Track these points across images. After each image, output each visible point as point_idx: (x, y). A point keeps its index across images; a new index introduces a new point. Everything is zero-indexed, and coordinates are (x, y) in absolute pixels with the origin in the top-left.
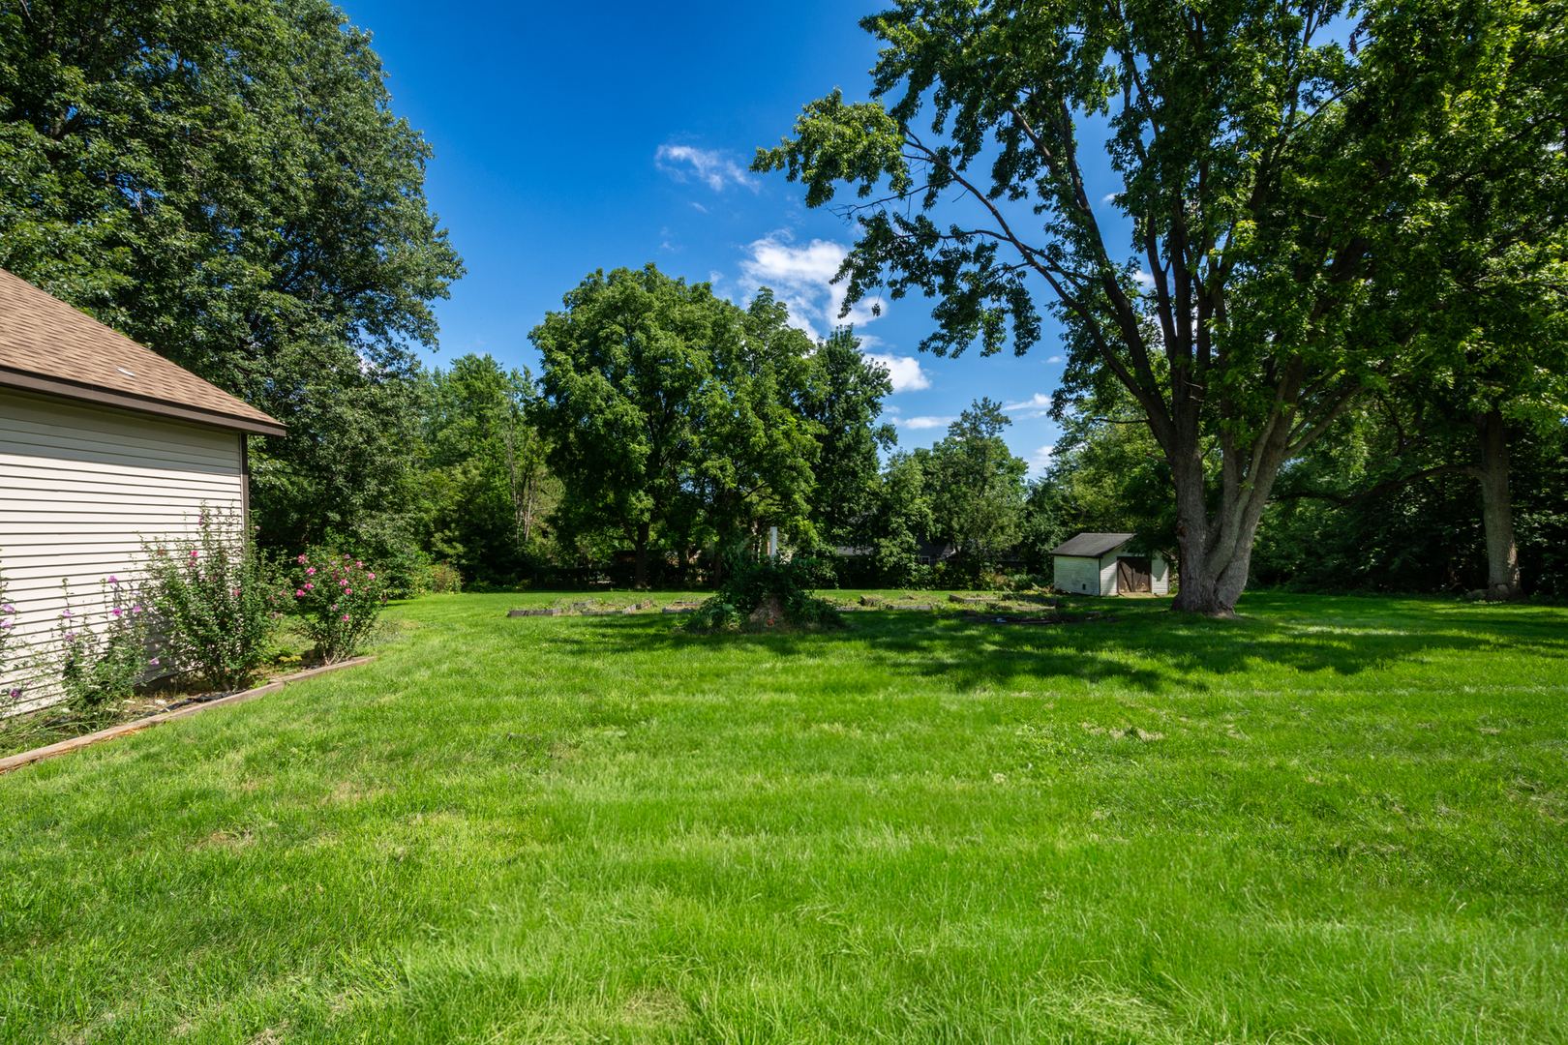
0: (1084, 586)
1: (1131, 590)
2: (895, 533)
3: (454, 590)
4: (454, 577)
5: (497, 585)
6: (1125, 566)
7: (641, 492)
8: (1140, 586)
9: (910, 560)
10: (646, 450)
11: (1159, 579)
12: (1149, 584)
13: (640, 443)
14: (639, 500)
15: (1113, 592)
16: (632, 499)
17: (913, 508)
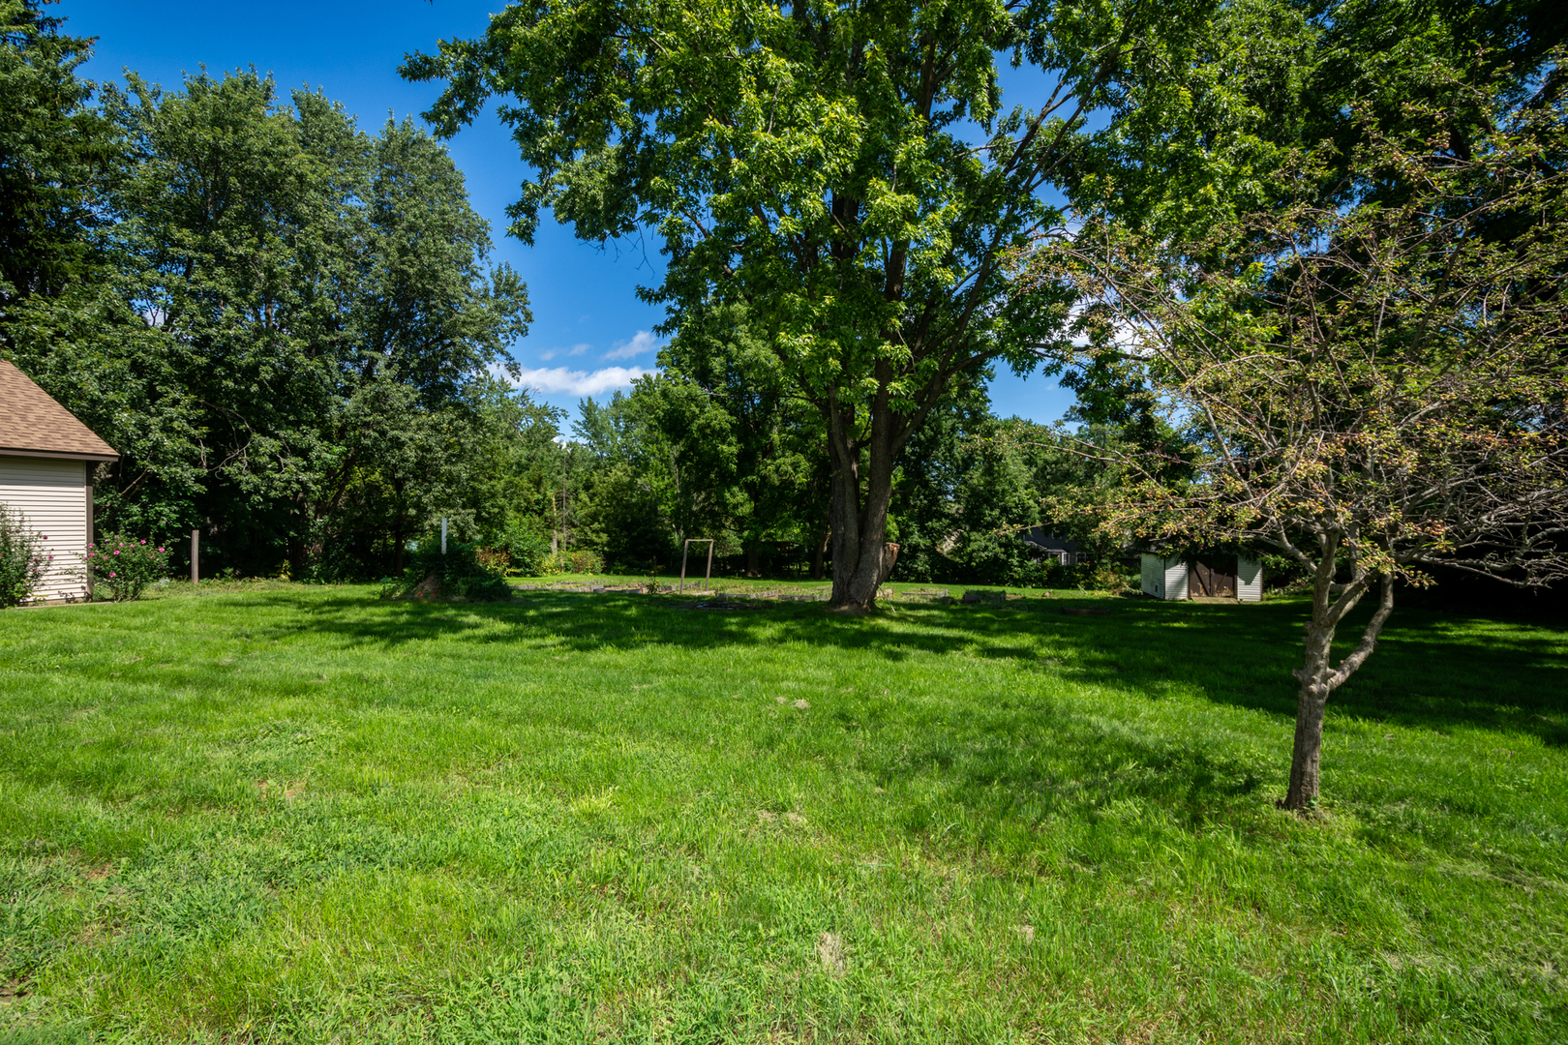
0: (1152, 587)
1: (1209, 593)
6: (1200, 566)
7: (735, 489)
8: (1220, 589)
9: (1011, 556)
10: (734, 449)
11: (1248, 582)
12: (1234, 588)
13: (730, 444)
14: (733, 495)
15: (1183, 595)
16: (727, 495)
17: (1011, 500)
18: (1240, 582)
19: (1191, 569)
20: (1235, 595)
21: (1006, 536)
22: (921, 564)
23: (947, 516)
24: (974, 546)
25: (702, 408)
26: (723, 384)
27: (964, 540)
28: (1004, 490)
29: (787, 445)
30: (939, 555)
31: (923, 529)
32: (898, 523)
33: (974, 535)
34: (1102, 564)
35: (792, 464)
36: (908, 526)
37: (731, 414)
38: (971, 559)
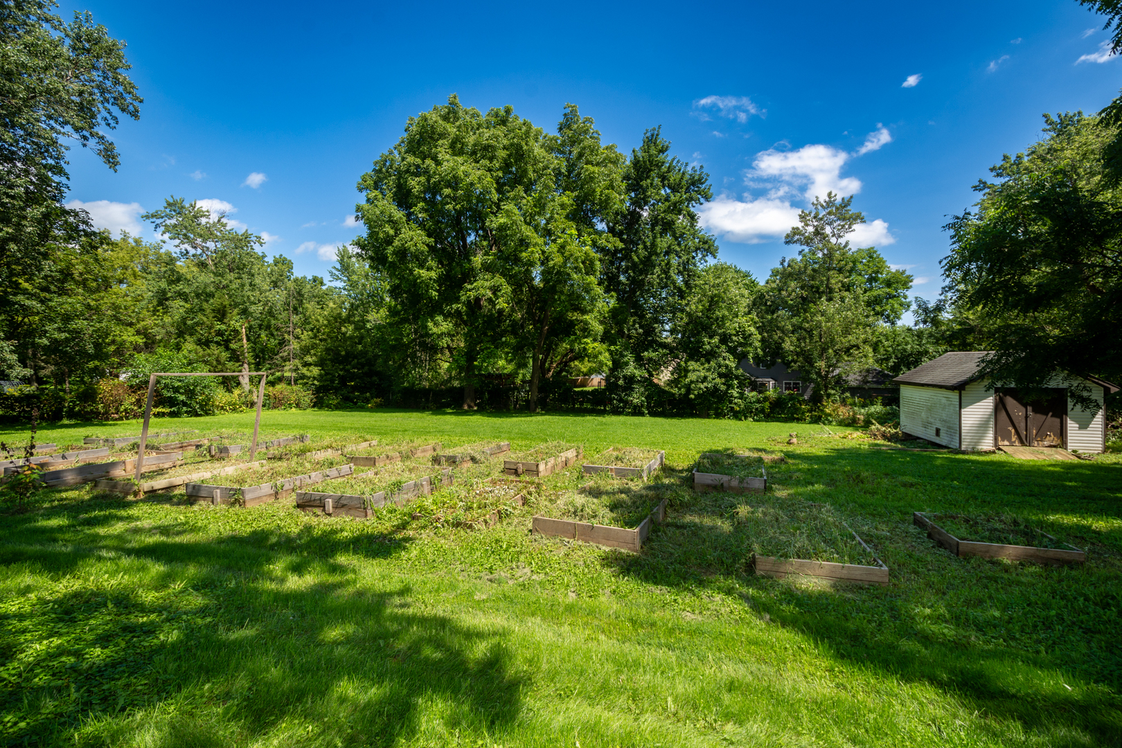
0: (938, 432)
1: (1025, 441)
2: (711, 355)
3: (298, 406)
4: (307, 397)
5: (349, 403)
6: (1010, 402)
7: (439, 318)
8: (1041, 435)
9: (730, 386)
10: (433, 274)
11: (1084, 426)
12: (1062, 434)
13: (429, 269)
14: (436, 324)
15: (987, 443)
16: (430, 324)
17: (731, 326)
18: (1071, 425)
19: (1000, 406)
20: (1063, 444)
21: (727, 366)
22: (637, 397)
23: (664, 346)
24: (692, 376)
25: (397, 231)
26: (421, 204)
27: (681, 372)
28: (723, 317)
29: (487, 268)
30: (657, 386)
31: (639, 359)
32: (611, 353)
33: (692, 365)
34: (829, 396)
35: (490, 288)
36: (623, 356)
37: (429, 236)
38: (689, 390)
